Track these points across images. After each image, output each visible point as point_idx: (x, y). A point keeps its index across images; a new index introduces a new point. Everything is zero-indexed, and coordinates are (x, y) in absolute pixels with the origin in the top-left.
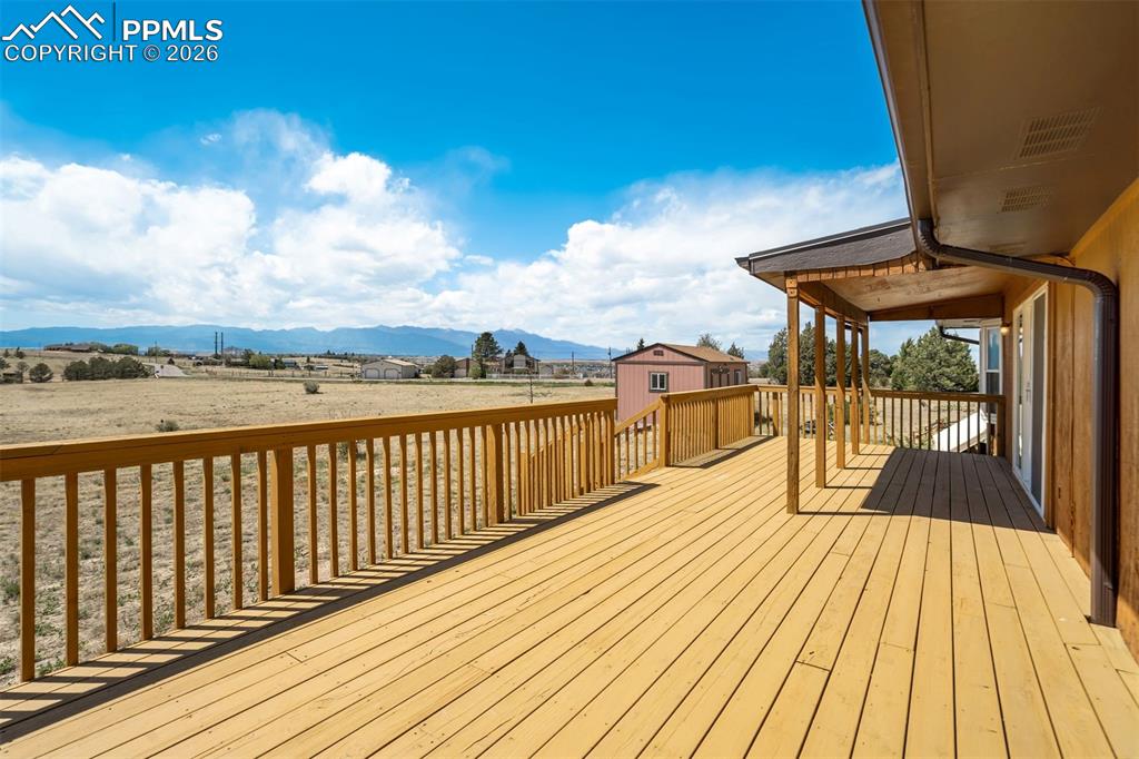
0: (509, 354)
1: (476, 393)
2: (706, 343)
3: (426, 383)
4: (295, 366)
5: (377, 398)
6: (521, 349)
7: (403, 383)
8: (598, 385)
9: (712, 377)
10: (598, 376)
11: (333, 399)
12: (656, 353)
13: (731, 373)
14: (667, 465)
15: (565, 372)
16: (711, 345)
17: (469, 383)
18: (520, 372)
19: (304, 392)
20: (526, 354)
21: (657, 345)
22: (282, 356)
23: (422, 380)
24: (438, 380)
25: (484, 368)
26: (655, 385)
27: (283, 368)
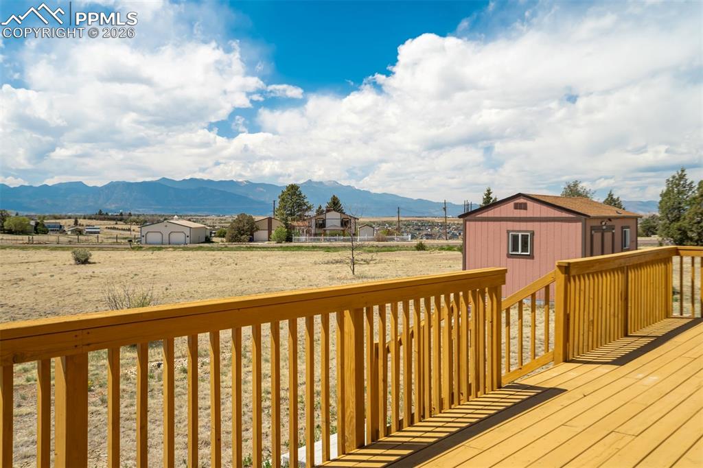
0: (320, 212)
1: (281, 261)
2: (573, 191)
3: (220, 249)
4: (60, 230)
5: (162, 269)
6: (335, 205)
7: (192, 249)
8: (433, 248)
9: (592, 236)
10: (429, 236)
11: (109, 270)
12: (517, 207)
13: (617, 231)
14: (566, 360)
15: (389, 233)
16: (579, 195)
17: (273, 248)
18: (334, 234)
19: (73, 262)
20: (341, 211)
21: (519, 195)
22: (44, 218)
23: (214, 245)
24: (234, 245)
25: (290, 228)
26: (515, 248)
27: (45, 232)
